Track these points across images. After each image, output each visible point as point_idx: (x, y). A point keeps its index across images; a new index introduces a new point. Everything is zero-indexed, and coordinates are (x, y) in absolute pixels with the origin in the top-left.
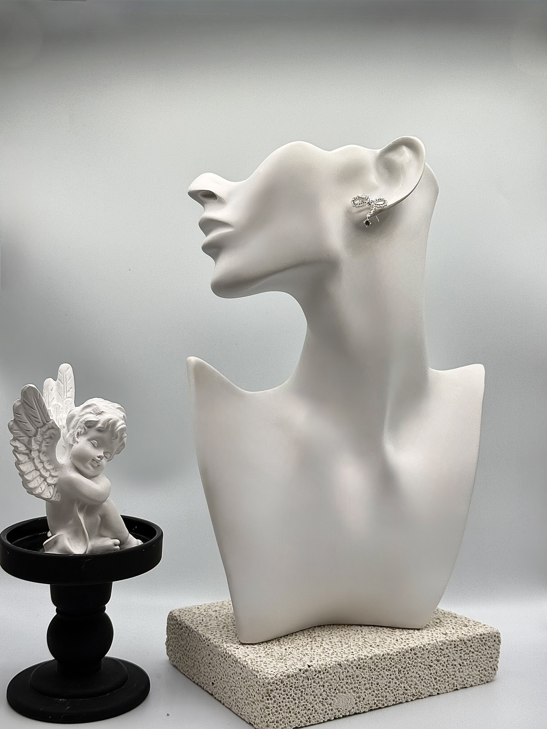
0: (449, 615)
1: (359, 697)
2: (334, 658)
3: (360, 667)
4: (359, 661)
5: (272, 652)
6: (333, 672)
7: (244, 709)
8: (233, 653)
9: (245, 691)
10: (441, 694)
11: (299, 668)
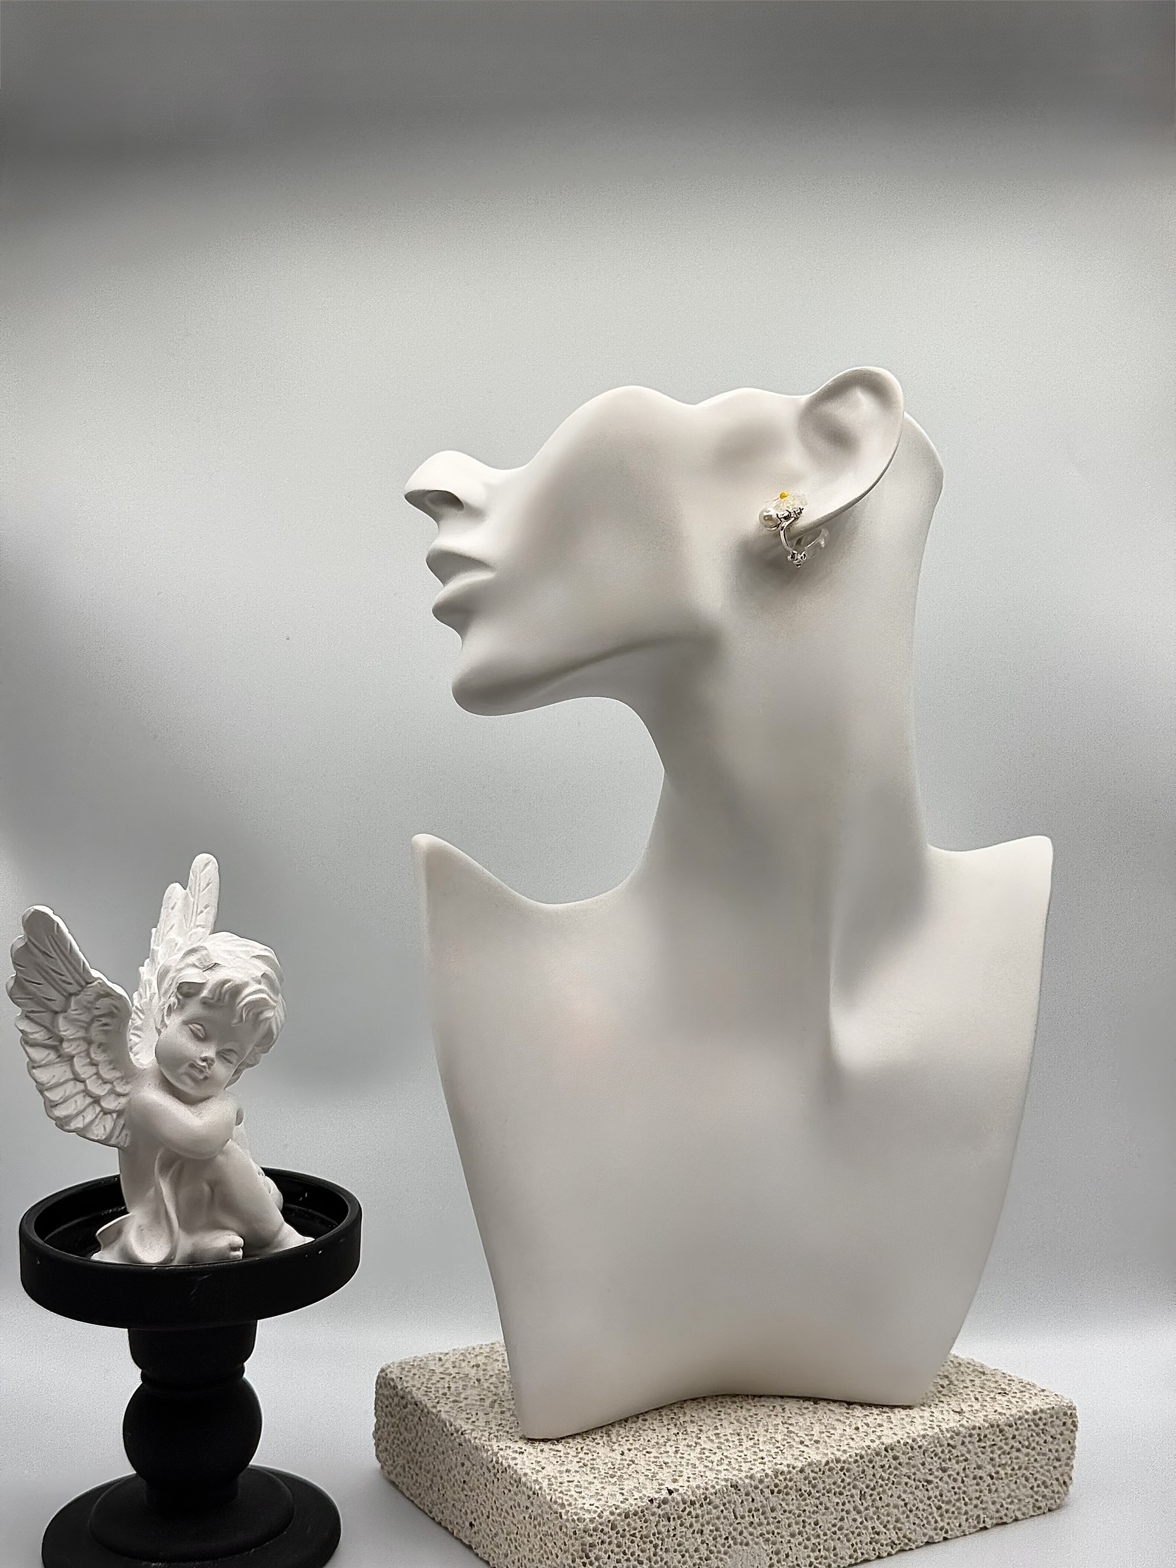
0: (968, 1368)
1: (777, 1553)
2: (724, 1473)
3: (777, 1489)
4: (776, 1477)
5: (594, 1459)
6: (722, 1502)
8: (512, 1463)
9: (537, 1545)
10: (951, 1539)
11: (649, 1497)
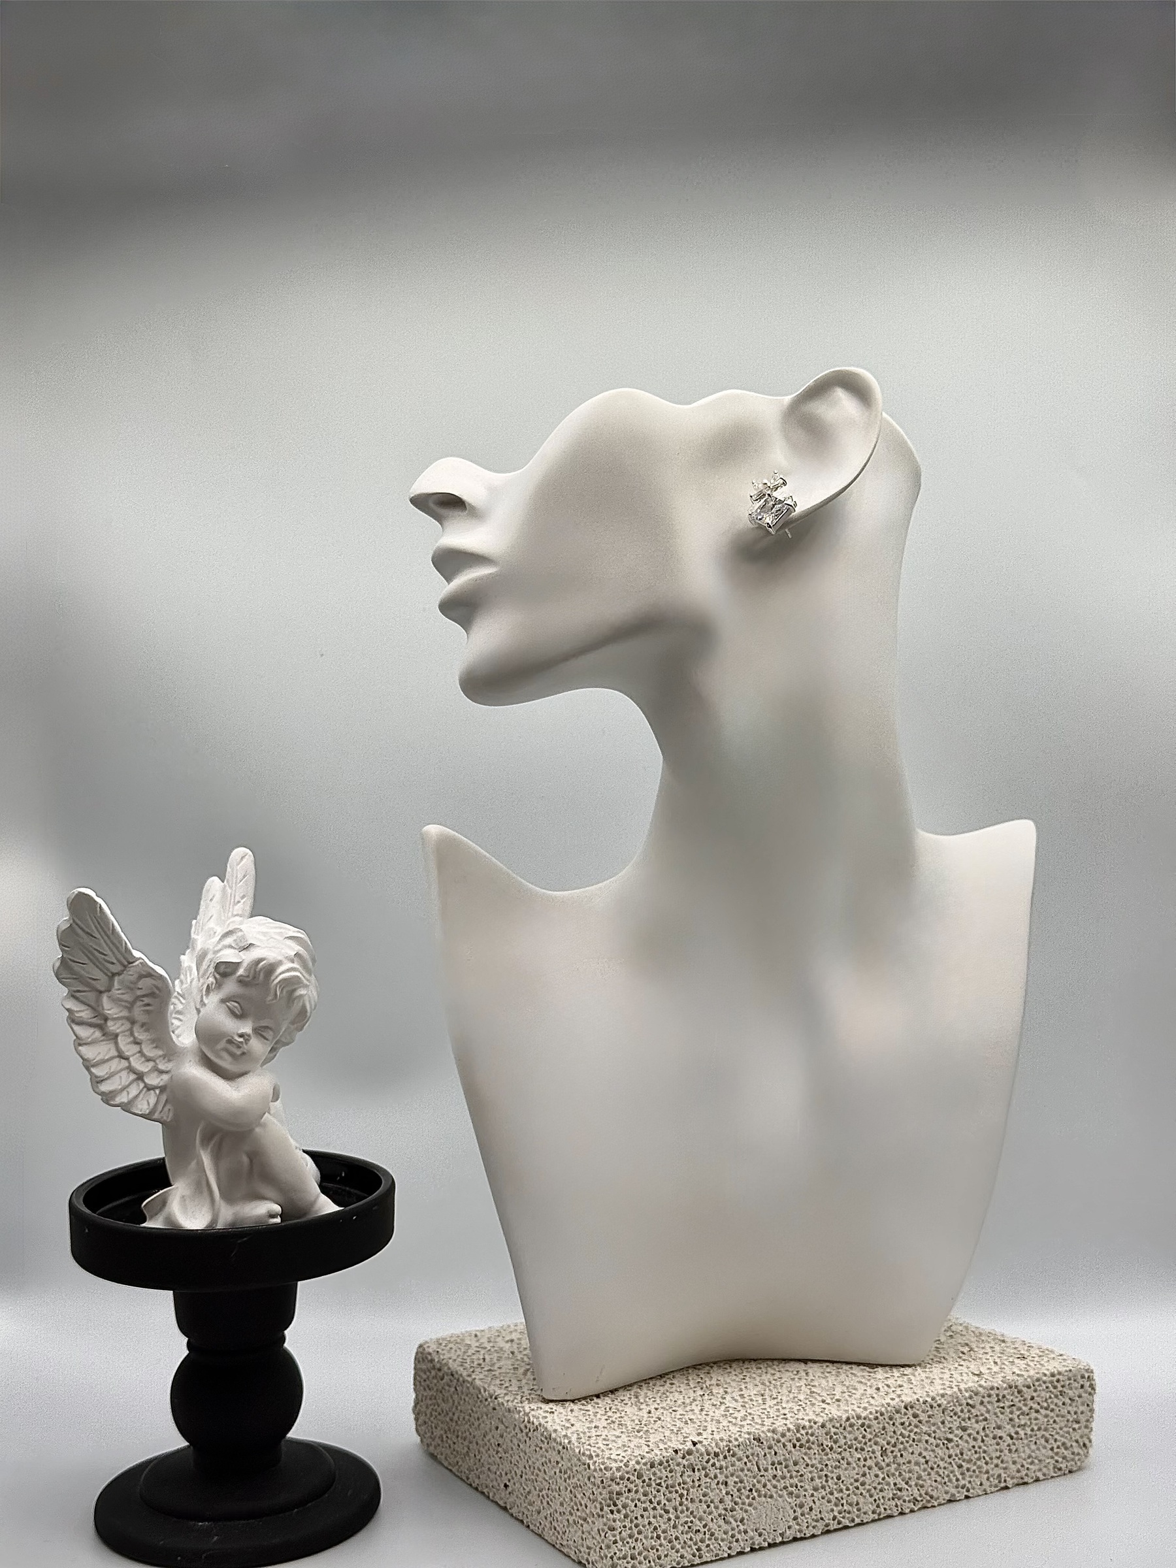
0: (989, 1337)
1: (801, 1506)
2: (746, 1427)
3: (800, 1443)
4: (798, 1431)
5: (622, 1417)
6: (745, 1455)
7: (566, 1534)
8: (542, 1421)
9: (567, 1498)
10: (973, 1497)
11: (673, 1448)
